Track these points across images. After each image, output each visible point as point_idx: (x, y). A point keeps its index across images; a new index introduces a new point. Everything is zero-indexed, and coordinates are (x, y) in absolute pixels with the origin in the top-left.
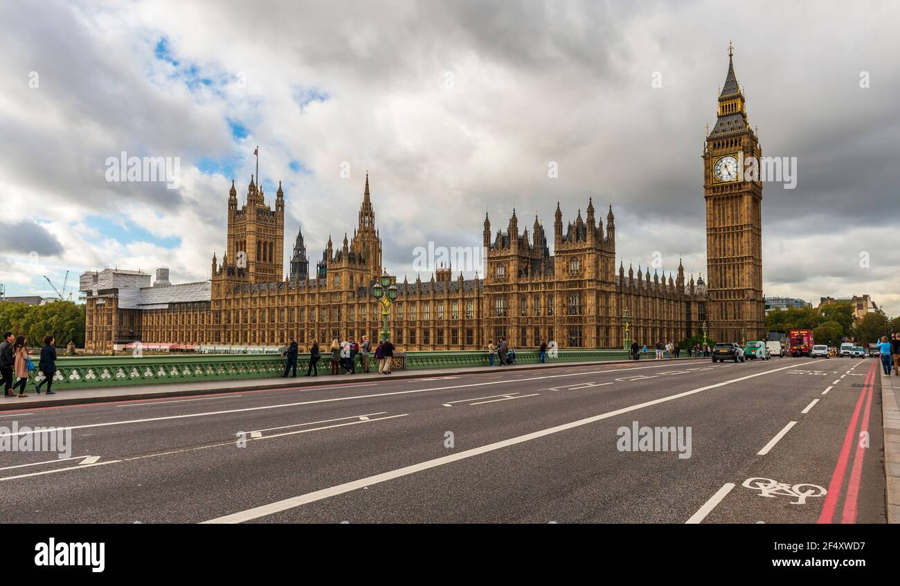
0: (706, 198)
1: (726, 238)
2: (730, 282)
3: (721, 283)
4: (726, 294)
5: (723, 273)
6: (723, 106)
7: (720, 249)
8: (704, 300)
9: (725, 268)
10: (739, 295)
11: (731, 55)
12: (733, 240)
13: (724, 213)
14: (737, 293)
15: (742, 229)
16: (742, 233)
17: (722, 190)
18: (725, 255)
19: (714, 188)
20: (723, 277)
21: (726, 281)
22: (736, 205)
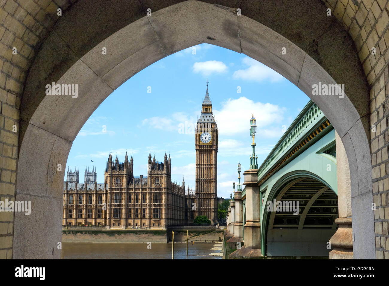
0: (196, 150)
1: (204, 169)
2: (205, 190)
3: (201, 190)
4: (203, 195)
5: (202, 186)
6: (204, 108)
7: (202, 174)
8: (194, 198)
9: (203, 183)
10: (209, 196)
11: (207, 86)
12: (207, 171)
13: (203, 158)
14: (208, 195)
15: (211, 166)
16: (211, 168)
17: (203, 148)
18: (203, 177)
19: (200, 146)
20: (202, 187)
21: (203, 189)
22: (209, 155)
